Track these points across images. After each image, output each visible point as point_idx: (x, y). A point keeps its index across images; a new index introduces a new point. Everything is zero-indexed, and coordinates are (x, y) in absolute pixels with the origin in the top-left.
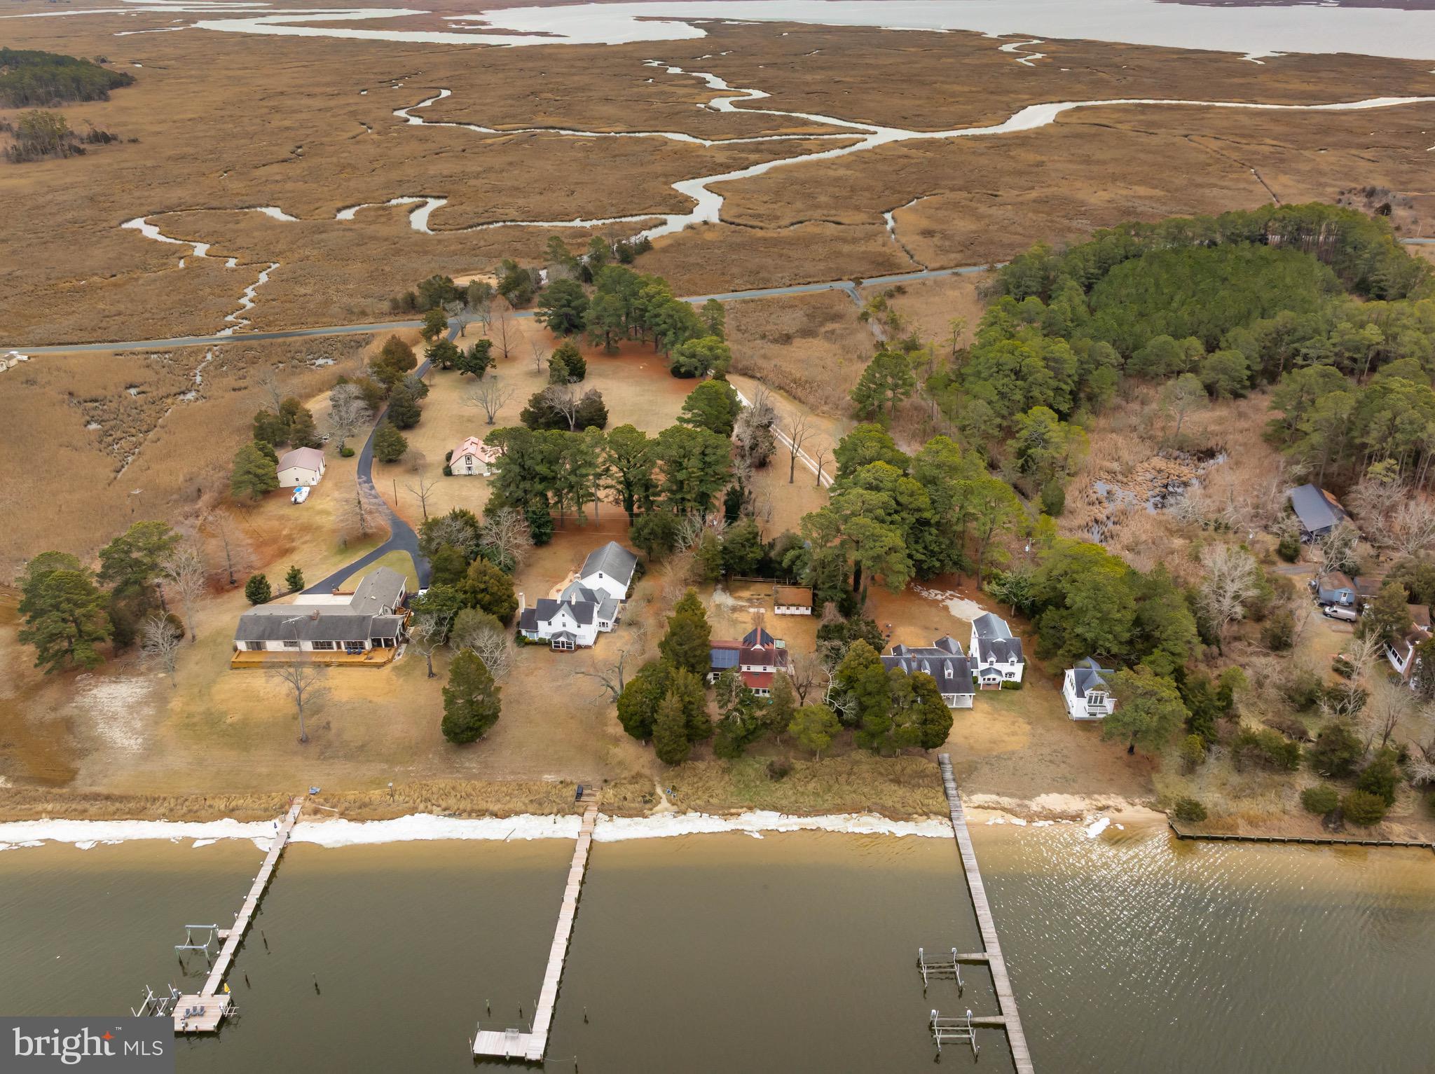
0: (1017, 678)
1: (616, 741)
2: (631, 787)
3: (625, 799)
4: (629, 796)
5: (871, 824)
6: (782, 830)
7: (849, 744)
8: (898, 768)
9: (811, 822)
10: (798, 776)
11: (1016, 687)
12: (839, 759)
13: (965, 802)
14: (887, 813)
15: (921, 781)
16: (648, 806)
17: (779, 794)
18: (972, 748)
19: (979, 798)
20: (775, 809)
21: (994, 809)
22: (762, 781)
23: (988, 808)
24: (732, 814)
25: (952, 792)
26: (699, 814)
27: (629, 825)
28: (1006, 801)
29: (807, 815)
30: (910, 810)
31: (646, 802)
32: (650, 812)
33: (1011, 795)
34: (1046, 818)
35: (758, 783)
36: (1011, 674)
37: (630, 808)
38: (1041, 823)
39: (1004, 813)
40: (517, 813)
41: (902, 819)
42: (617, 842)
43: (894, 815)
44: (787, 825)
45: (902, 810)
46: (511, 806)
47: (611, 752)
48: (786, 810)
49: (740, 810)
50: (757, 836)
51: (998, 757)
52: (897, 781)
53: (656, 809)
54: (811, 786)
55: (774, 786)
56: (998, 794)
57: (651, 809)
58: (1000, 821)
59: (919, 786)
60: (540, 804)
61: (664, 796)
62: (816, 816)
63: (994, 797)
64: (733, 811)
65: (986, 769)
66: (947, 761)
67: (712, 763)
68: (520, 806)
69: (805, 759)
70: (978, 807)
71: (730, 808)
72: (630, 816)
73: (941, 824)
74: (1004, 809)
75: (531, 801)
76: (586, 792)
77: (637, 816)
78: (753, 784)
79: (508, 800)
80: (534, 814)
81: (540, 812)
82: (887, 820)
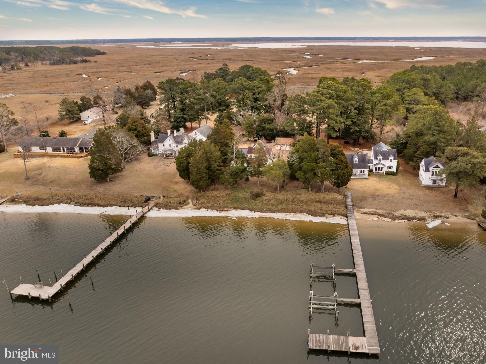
0: (394, 170)
1: (177, 183)
3: (170, 202)
4: (173, 201)
5: (300, 217)
6: (249, 217)
7: (297, 187)
8: (322, 196)
9: (267, 215)
11: (393, 174)
12: (290, 192)
13: (357, 211)
14: (311, 213)
16: (181, 206)
17: (253, 204)
18: (365, 191)
19: (365, 210)
20: (249, 209)
21: (373, 214)
23: (370, 214)
24: (224, 211)
25: (350, 207)
26: (207, 210)
27: (168, 212)
28: (380, 211)
29: (265, 212)
30: (324, 212)
31: (180, 204)
32: (181, 208)
33: (383, 209)
34: (403, 219)
36: (390, 167)
37: (171, 206)
38: (400, 221)
39: (378, 216)
40: (112, 206)
41: (319, 216)
42: (158, 217)
43: (314, 214)
44: (253, 215)
45: (320, 212)
46: (109, 203)
47: (172, 187)
48: (254, 210)
49: (229, 209)
50: (235, 218)
51: (379, 195)
52: (319, 202)
53: (184, 207)
55: (251, 201)
56: (376, 209)
58: (376, 219)
59: (331, 204)
60: (125, 203)
61: (191, 203)
62: (270, 212)
63: (374, 210)
64: (225, 209)
65: (371, 200)
66: (349, 195)
67: (222, 192)
68: (115, 203)
69: (272, 192)
70: (364, 213)
71: (224, 208)
72: (170, 209)
73: (341, 218)
74: (379, 215)
75: (122, 202)
76: (151, 199)
77: (173, 209)
78: (240, 200)
79: (110, 201)
80: (120, 206)
81: (123, 205)
82: (310, 216)
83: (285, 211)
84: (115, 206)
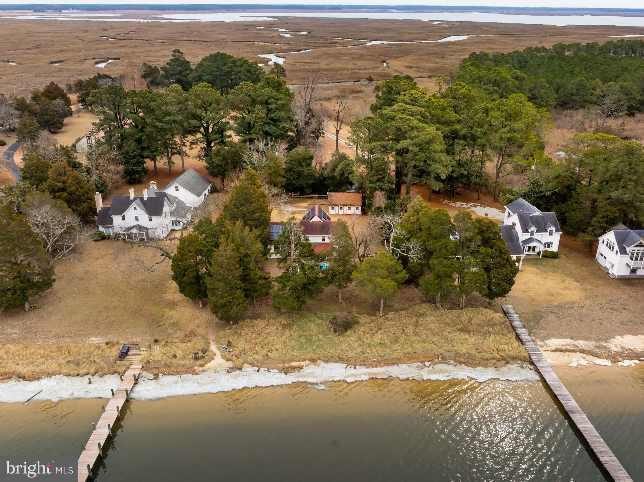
0: (555, 248)
1: (173, 305)
2: (181, 345)
3: (175, 356)
4: (179, 353)
5: (447, 371)
6: (349, 380)
7: (412, 300)
8: (465, 318)
9: (381, 371)
10: (362, 329)
11: (554, 256)
12: (403, 313)
13: (542, 346)
14: (462, 360)
15: (490, 329)
16: (200, 362)
17: (344, 346)
18: (533, 300)
19: (554, 343)
20: (341, 360)
21: (573, 351)
22: (324, 335)
23: (566, 351)
24: (294, 368)
25: (525, 337)
26: (256, 368)
27: (176, 382)
28: (582, 344)
29: (376, 364)
31: (197, 358)
32: (201, 369)
33: (586, 338)
34: (629, 357)
35: (321, 337)
36: (549, 244)
37: (179, 366)
38: (626, 363)
39: (585, 356)
40: (49, 375)
41: (480, 365)
42: (159, 399)
43: (470, 361)
44: (355, 376)
45: (478, 355)
46: (43, 367)
47: (166, 315)
48: (352, 361)
49: (302, 363)
50: (322, 387)
51: (560, 306)
52: (465, 330)
53: (208, 366)
54: (378, 338)
55: (337, 339)
56: (572, 338)
57: (202, 366)
58: (584, 362)
59: (490, 334)
60: (78, 364)
61: (218, 353)
62: (385, 365)
63: (569, 341)
64: (294, 364)
65: (551, 317)
66: (511, 311)
67: (272, 321)
68: (54, 367)
69: (369, 314)
70: (556, 350)
71: (290, 361)
72: (178, 373)
73: (522, 367)
74: (582, 351)
75: (69, 362)
76: (131, 352)
77: (186, 372)
78: (315, 338)
79: (43, 363)
80: (68, 375)
81: (76, 372)
82: (463, 366)
83: (413, 358)
84: (58, 376)
